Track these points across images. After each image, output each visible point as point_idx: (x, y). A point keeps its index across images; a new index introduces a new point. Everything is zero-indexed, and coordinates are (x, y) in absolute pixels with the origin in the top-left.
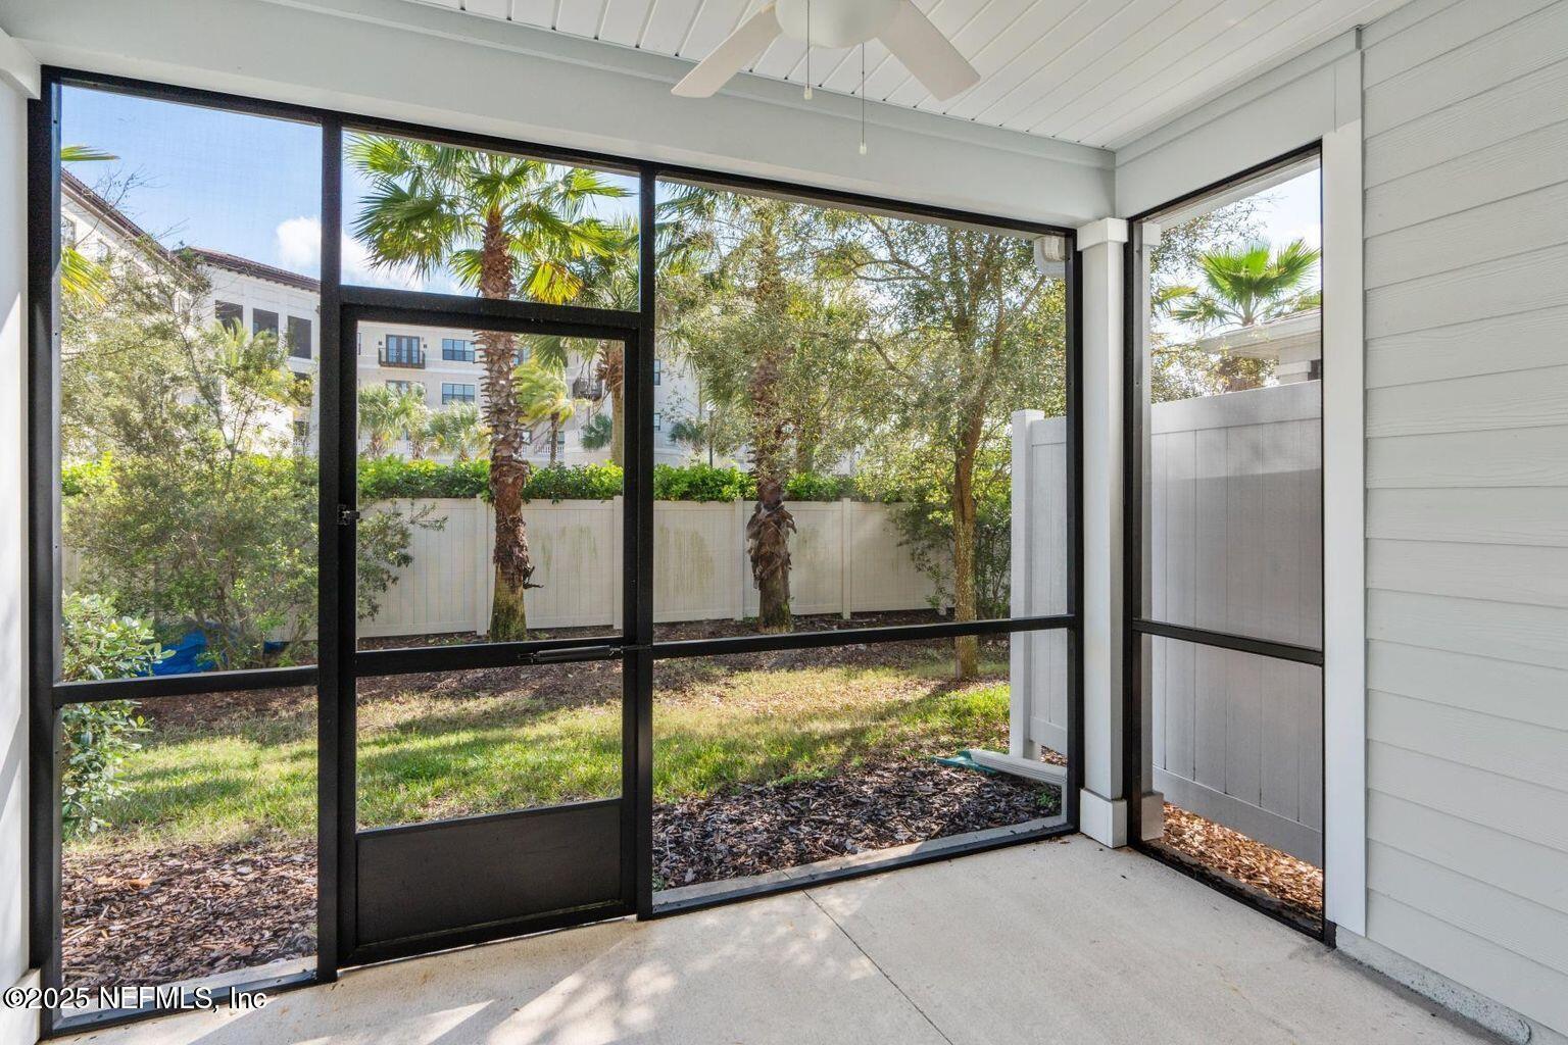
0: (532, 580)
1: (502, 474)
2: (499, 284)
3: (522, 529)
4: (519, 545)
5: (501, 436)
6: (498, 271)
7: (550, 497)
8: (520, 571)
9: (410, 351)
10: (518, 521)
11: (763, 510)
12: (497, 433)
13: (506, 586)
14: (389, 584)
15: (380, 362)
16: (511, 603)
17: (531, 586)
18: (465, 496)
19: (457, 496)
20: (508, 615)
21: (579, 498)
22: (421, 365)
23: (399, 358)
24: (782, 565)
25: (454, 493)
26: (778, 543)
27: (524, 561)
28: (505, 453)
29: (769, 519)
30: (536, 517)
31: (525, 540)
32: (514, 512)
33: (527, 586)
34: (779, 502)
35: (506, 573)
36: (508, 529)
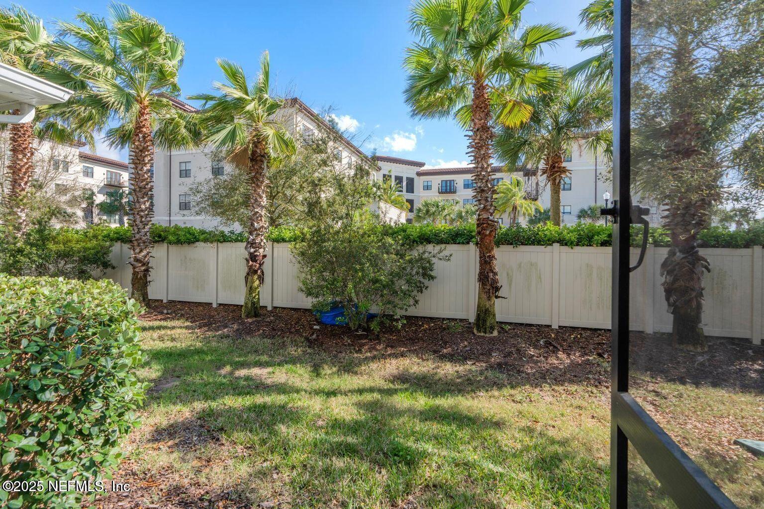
0: (500, 294)
1: (483, 229)
2: (482, 115)
3: (494, 262)
4: (493, 272)
5: (482, 206)
6: (481, 108)
7: (511, 244)
8: (493, 288)
9: (450, 186)
10: (492, 257)
11: (678, 254)
12: (480, 204)
13: (484, 296)
14: (424, 289)
15: (439, 193)
16: (487, 307)
17: (499, 297)
18: (463, 243)
19: (459, 243)
20: (485, 314)
21: (530, 245)
22: (455, 192)
23: (446, 189)
24: (696, 297)
25: (458, 241)
26: (693, 279)
27: (495, 281)
28: (485, 216)
29: (683, 260)
30: (503, 256)
31: (497, 269)
32: (490, 252)
33: (497, 297)
34: (694, 247)
35: (484, 289)
36: (486, 262)
